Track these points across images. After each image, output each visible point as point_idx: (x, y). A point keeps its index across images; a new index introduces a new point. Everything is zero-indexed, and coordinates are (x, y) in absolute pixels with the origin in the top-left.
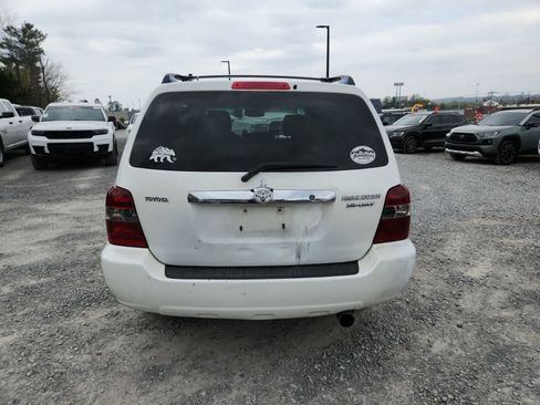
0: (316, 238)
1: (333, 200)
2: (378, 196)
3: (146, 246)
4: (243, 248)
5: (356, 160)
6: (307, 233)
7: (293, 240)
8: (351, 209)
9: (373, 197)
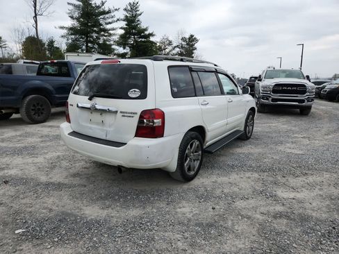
0: (112, 129)
1: (117, 112)
2: (136, 113)
3: (70, 122)
4: (90, 128)
5: (130, 95)
6: (110, 126)
7: (105, 128)
8: (124, 118)
9: (134, 113)
